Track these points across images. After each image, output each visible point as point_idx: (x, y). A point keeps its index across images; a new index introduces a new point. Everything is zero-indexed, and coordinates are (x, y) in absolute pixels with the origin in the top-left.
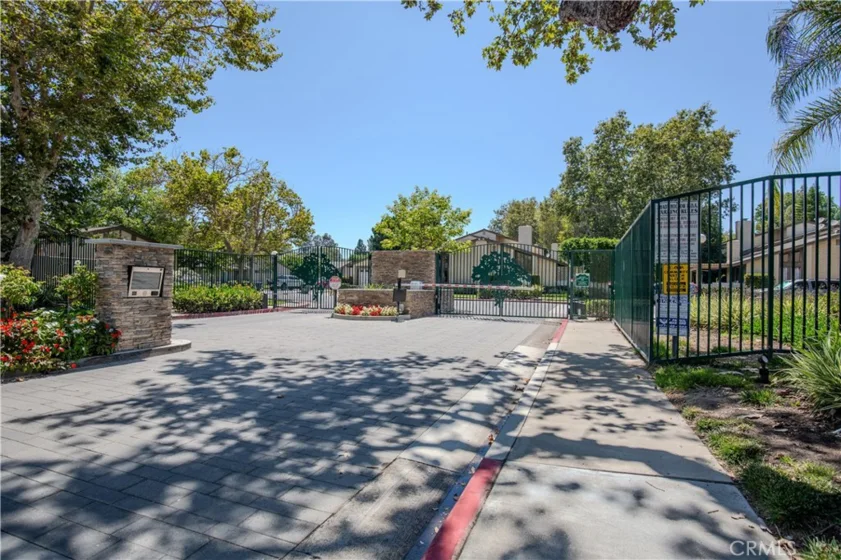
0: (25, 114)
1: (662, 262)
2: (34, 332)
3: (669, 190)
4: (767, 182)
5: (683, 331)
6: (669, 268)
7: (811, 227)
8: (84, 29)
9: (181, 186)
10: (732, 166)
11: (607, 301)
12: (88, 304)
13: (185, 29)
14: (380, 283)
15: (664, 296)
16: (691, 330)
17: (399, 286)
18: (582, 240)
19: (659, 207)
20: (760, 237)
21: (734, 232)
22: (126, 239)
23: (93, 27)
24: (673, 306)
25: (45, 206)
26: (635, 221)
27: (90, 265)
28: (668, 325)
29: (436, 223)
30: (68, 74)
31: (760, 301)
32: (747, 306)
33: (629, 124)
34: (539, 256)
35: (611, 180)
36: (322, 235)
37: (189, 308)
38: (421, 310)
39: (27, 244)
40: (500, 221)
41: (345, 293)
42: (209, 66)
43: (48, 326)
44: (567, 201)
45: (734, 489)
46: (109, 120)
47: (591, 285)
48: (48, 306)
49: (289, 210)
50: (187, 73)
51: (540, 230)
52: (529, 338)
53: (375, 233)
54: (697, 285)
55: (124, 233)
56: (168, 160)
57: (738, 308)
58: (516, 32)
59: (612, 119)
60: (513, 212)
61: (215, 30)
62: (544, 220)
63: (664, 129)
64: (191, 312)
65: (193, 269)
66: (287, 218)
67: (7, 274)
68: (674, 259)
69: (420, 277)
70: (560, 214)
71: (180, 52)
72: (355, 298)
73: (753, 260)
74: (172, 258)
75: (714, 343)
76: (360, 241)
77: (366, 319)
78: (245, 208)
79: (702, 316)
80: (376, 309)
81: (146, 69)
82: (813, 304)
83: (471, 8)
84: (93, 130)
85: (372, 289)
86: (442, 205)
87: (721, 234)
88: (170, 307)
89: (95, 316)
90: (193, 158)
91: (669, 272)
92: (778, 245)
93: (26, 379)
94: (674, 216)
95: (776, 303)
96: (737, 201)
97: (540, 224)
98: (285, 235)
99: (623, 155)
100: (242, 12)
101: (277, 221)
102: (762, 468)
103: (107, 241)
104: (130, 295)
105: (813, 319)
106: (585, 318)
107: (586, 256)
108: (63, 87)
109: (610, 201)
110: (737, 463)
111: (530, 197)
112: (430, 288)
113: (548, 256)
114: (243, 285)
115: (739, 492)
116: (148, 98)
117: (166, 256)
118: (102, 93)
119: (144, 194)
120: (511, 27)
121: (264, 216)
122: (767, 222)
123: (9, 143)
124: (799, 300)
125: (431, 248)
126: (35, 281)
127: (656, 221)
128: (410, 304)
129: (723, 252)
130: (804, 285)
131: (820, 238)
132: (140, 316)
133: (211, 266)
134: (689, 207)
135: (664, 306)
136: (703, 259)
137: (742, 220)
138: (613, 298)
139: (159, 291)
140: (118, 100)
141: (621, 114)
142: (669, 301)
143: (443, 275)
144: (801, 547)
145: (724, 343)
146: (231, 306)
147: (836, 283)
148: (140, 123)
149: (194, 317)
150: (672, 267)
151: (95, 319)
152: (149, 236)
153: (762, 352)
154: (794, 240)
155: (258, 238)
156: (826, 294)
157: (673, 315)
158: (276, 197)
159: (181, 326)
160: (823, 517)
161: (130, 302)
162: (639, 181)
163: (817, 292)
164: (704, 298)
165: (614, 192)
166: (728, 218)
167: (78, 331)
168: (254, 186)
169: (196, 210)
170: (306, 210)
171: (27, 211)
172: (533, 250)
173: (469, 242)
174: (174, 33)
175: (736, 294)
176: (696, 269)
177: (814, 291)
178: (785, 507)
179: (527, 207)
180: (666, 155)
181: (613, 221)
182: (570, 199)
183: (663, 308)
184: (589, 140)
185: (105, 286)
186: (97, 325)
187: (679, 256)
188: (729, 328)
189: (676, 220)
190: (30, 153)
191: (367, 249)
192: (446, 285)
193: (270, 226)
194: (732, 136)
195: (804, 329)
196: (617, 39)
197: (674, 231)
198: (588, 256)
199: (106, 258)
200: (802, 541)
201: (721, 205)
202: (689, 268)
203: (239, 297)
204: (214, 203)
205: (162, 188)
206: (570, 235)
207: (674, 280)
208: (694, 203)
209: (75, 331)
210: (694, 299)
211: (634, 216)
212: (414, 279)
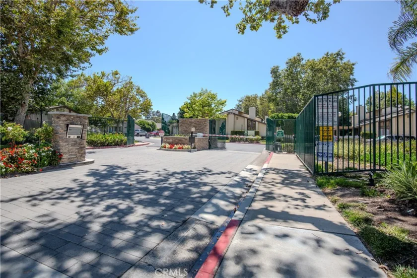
0: (24, 55)
1: (319, 125)
2: (24, 154)
3: (322, 91)
4: (372, 87)
5: (330, 159)
6: (323, 128)
7: (394, 109)
8: (51, 17)
9: (92, 88)
10: (354, 79)
11: (292, 144)
12: (48, 141)
13: (95, 17)
14: (183, 134)
15: (320, 142)
16: (334, 159)
17: (192, 135)
18: (280, 114)
19: (318, 99)
20: (369, 114)
21: (355, 112)
22: (66, 112)
23: (56, 17)
24: (325, 147)
25: (31, 96)
26: (306, 106)
27: (50, 124)
28: (323, 156)
29: (210, 106)
30: (43, 37)
31: (369, 145)
32: (363, 148)
33: (303, 59)
34: (259, 122)
35: (294, 86)
36: (156, 111)
37: (94, 144)
38: (202, 147)
39: (23, 114)
40: (240, 105)
41: (166, 138)
42: (107, 34)
43: (31, 151)
44: (272, 96)
45: (357, 238)
46: (61, 58)
47: (285, 136)
48: (31, 142)
49: (141, 99)
50: (97, 36)
51: (260, 110)
52: (254, 161)
53: (181, 110)
54: (337, 137)
55: (65, 109)
56: (87, 76)
57: (358, 149)
58: (251, 16)
59: (294, 57)
60: (247, 101)
61: (109, 17)
62: (261, 104)
63: (320, 61)
64: (95, 146)
65: (96, 126)
66: (140, 103)
67: (13, 127)
68: (325, 124)
69: (202, 131)
70: (269, 102)
71: (93, 27)
72: (171, 141)
73: (365, 125)
74: (87, 121)
75: (346, 165)
76: (174, 114)
77: (176, 151)
78: (121, 98)
79: (339, 152)
80: (181, 146)
81: (78, 35)
82: (396, 147)
83: (231, 4)
84: (54, 62)
85: (178, 136)
86: (213, 97)
87: (349, 112)
88: (85, 144)
89: (51, 147)
90: (98, 75)
91: (323, 130)
92: (377, 118)
93: (19, 176)
94: (325, 103)
95: (377, 146)
96: (356, 96)
97: (260, 107)
98: (139, 111)
99: (300, 74)
100: (122, 9)
101: (135, 104)
102: (371, 228)
103: (58, 113)
104: (67, 138)
105: (396, 154)
106: (281, 152)
107: (282, 122)
108: (41, 43)
109: (294, 96)
110: (358, 225)
111: (254, 94)
112: (207, 136)
113: (263, 122)
114: (119, 134)
115: (359, 240)
116: (79, 48)
117: (84, 120)
118: (58, 46)
119: (75, 91)
120: (249, 14)
121: (129, 102)
122: (372, 106)
123: (16, 68)
124: (389, 145)
125: (207, 117)
126: (25, 130)
127: (317, 106)
128: (197, 144)
129: (350, 121)
130: (391, 137)
131: (399, 115)
132: (71, 147)
133: (105, 125)
134: (333, 99)
135: (320, 147)
136: (340, 124)
137: (359, 105)
138: (295, 142)
139: (80, 136)
140: (65, 49)
141: (299, 55)
142: (323, 144)
143: (212, 130)
144: (392, 269)
145: (351, 165)
146: (113, 143)
147: (408, 137)
148: (75, 59)
149: (96, 149)
150: (325, 128)
151: (51, 149)
152: (77, 111)
153: (370, 170)
154: (386, 115)
155: (126, 112)
156: (403, 142)
157: (325, 151)
158: (135, 93)
159: (90, 153)
160: (403, 255)
161: (67, 141)
162: (308, 86)
163: (398, 141)
164: (340, 143)
165: (296, 92)
166: (352, 104)
167: (44, 154)
168: (125, 88)
169: (98, 99)
170: (149, 99)
171: (23, 99)
172: (257, 119)
173: (225, 114)
174: (91, 19)
175: (356, 142)
176: (337, 129)
177: (396, 141)
178: (383, 249)
179: (253, 99)
180: (321, 74)
181: (295, 106)
182: (274, 95)
183: (320, 148)
184: (283, 67)
185: (56, 133)
186: (52, 152)
187: (328, 123)
188: (353, 158)
189: (326, 105)
190: (26, 73)
191: (177, 118)
192: (214, 135)
193: (132, 107)
194: (353, 65)
195: (392, 159)
196: (298, 19)
197: (325, 110)
198: (283, 122)
199: (57, 120)
200: (392, 266)
201: (349, 98)
202: (333, 128)
203: (117, 140)
204: (107, 96)
205: (84, 88)
206: (274, 112)
207: (325, 134)
208: (335, 97)
209: (42, 154)
210: (336, 143)
211: (305, 103)
212: (199, 132)
